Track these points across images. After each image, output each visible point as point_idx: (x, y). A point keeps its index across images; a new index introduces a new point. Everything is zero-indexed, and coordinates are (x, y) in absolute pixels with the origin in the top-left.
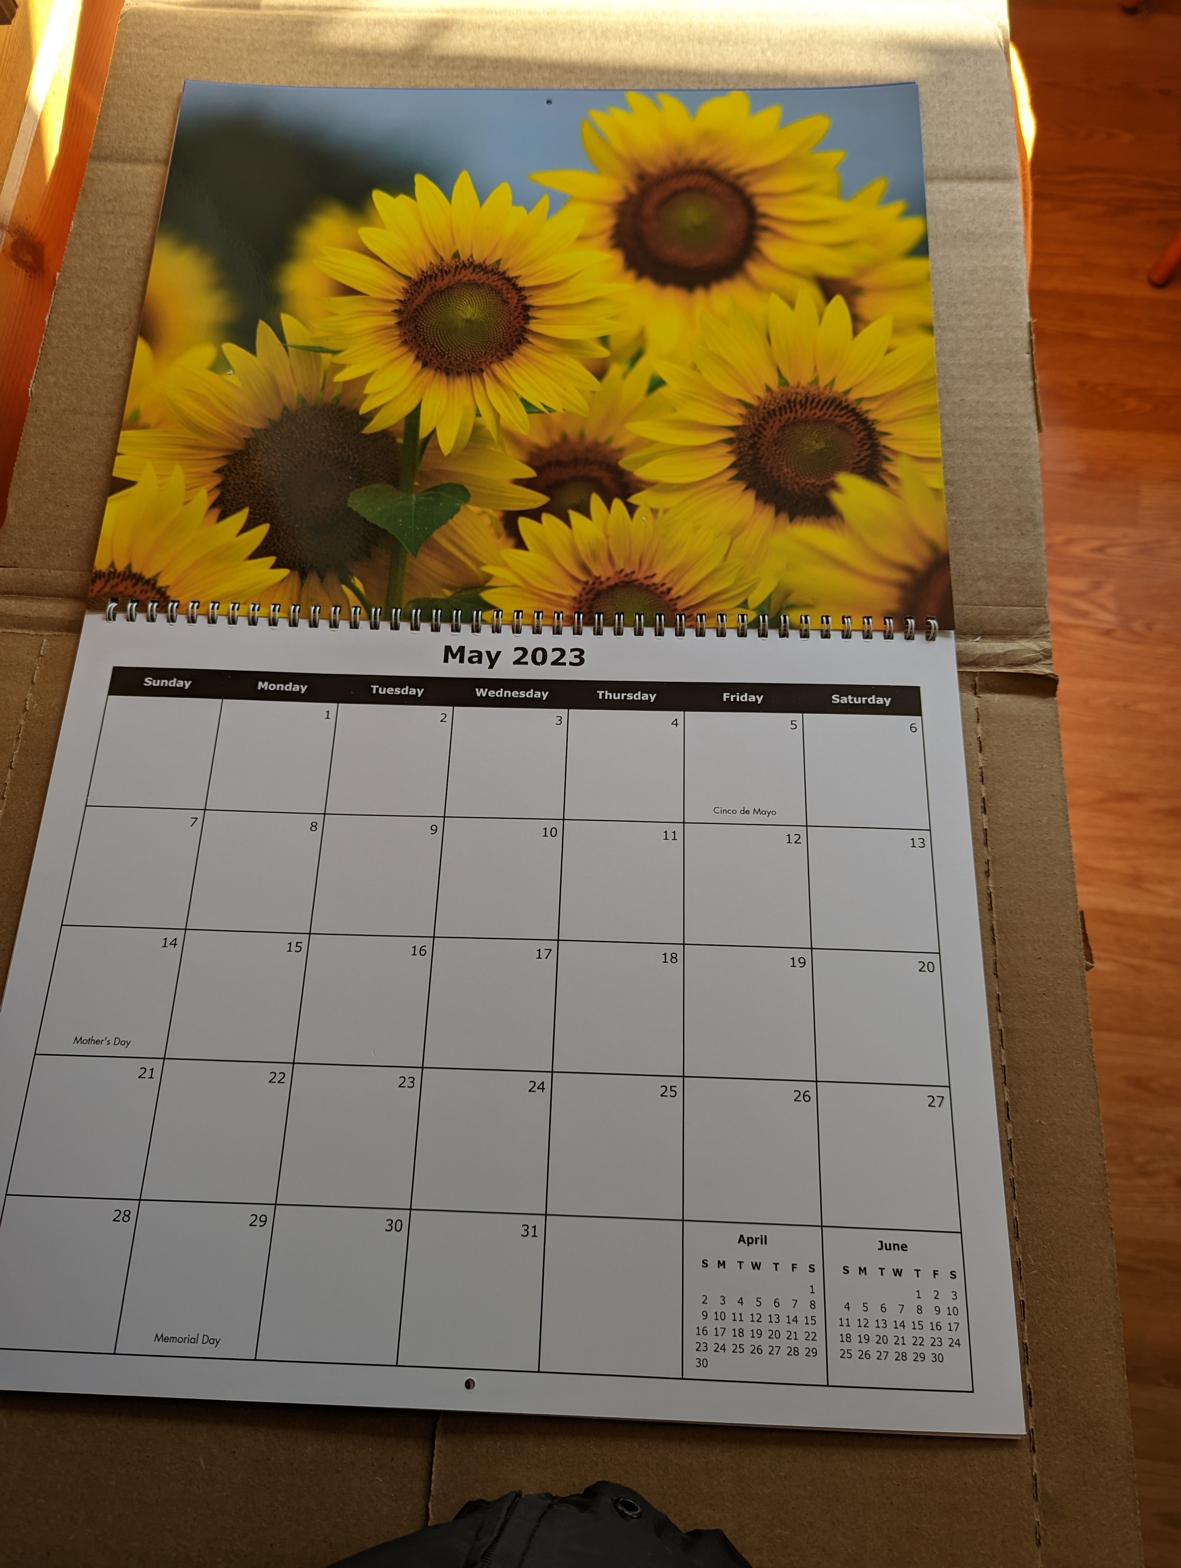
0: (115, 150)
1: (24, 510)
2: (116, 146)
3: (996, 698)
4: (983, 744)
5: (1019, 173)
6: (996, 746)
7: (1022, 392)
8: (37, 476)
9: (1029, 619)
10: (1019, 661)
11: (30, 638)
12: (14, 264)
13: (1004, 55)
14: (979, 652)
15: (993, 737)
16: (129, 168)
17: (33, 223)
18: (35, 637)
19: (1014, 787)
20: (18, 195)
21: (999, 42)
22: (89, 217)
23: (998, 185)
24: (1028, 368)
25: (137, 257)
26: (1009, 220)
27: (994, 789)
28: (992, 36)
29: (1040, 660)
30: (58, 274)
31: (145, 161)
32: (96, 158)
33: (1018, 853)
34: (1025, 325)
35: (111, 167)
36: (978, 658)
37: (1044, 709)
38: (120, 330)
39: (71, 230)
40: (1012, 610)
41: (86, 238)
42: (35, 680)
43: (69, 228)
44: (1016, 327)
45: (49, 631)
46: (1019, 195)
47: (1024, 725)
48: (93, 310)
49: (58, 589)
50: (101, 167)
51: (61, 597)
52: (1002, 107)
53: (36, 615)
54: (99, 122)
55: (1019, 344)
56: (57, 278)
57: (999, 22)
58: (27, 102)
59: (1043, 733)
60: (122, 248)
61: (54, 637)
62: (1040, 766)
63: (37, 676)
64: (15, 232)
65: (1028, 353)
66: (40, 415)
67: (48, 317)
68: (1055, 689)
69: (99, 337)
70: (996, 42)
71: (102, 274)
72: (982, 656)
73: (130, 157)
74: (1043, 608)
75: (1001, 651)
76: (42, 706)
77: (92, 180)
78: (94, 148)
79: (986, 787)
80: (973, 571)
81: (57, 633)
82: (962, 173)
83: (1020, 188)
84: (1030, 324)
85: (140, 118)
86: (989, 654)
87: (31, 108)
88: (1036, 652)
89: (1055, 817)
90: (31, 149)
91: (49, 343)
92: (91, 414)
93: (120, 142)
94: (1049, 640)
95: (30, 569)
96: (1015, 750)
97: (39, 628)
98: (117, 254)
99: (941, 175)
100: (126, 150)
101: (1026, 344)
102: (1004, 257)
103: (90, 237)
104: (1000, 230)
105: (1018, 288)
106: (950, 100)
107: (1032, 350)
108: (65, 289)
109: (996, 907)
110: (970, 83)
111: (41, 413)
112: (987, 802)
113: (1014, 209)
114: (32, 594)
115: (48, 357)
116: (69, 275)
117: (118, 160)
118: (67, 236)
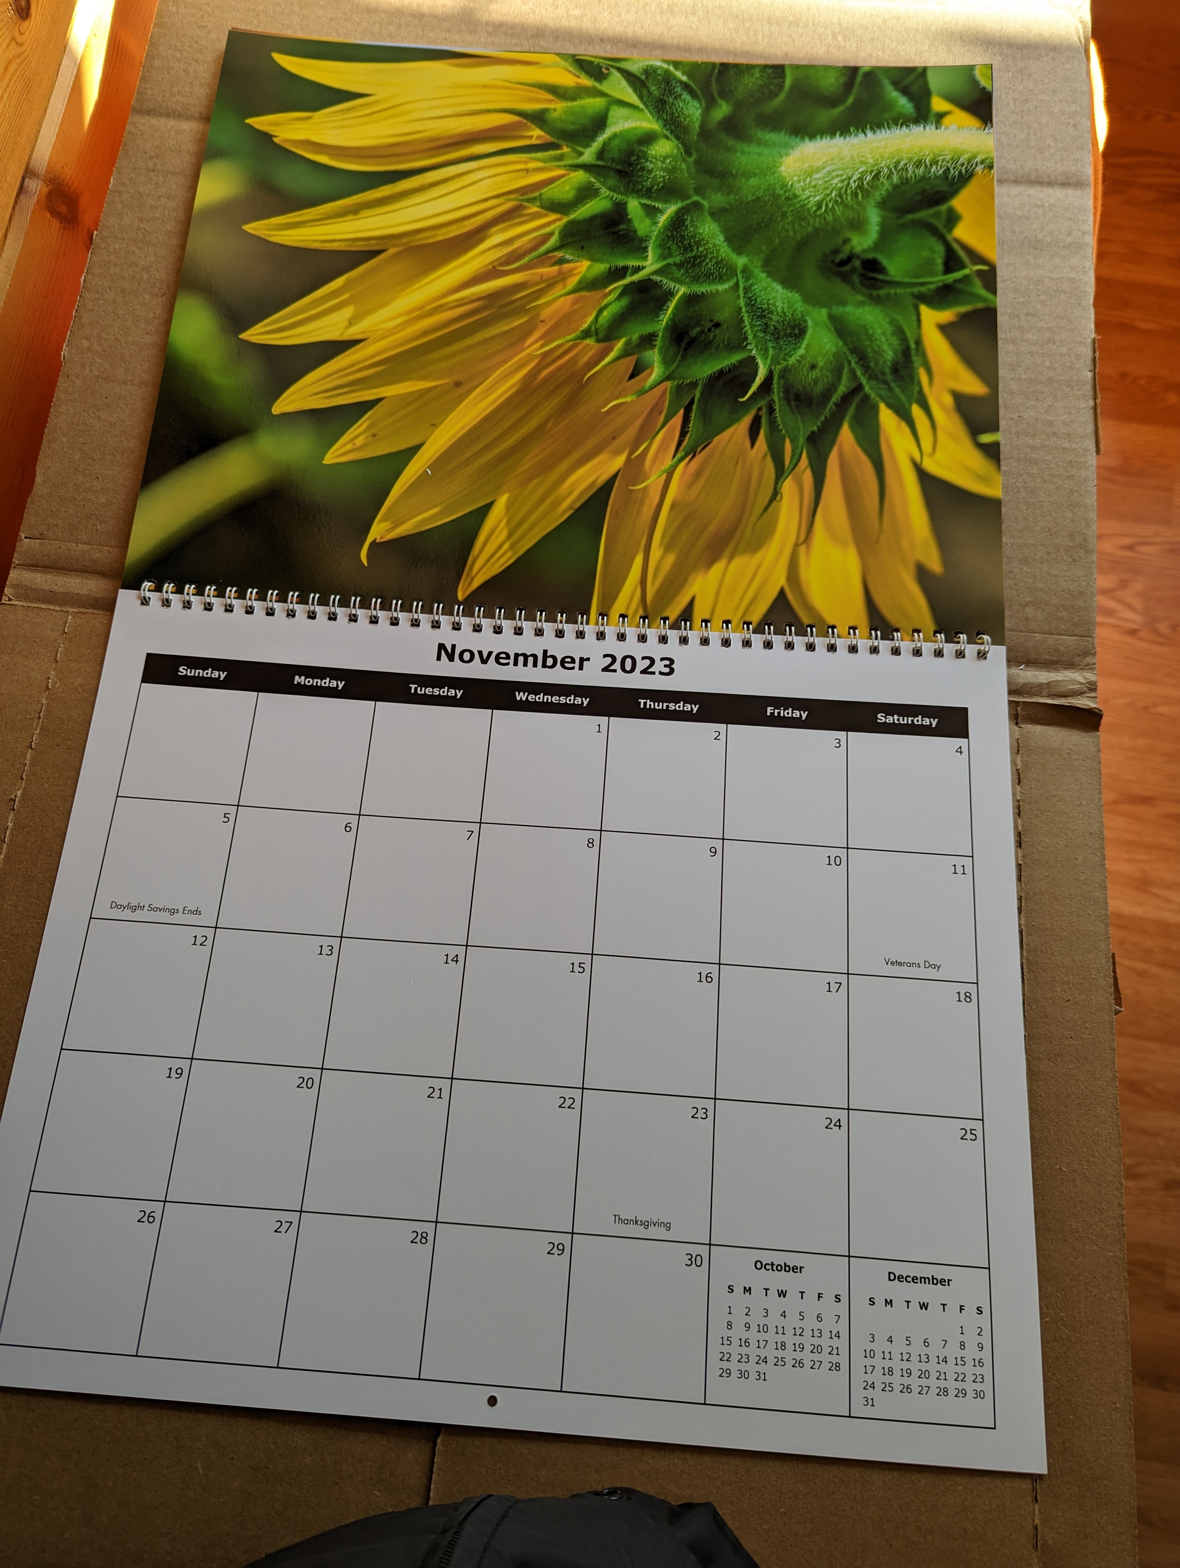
0: (158, 104)
1: (53, 480)
2: (160, 99)
3: (1038, 729)
4: (1021, 776)
5: (1092, 178)
6: (1034, 779)
7: (1082, 412)
8: (68, 445)
9: (1075, 649)
10: (1063, 692)
11: (55, 613)
12: (48, 215)
13: (1083, 53)
14: (1022, 681)
15: (1033, 769)
16: (173, 124)
17: (69, 172)
18: (60, 613)
19: (1052, 823)
20: (55, 142)
21: (1079, 38)
22: (129, 174)
23: (1070, 192)
24: (1089, 387)
25: (178, 218)
26: (1079, 230)
27: (1031, 823)
28: (1072, 31)
29: (1085, 692)
30: (95, 233)
31: (189, 118)
32: (139, 111)
33: (1052, 891)
34: (1089, 341)
35: (154, 121)
36: (1021, 687)
37: (1085, 743)
38: (157, 295)
39: (110, 187)
40: (1059, 640)
41: (125, 196)
42: (58, 658)
43: (109, 184)
44: (1080, 343)
45: (74, 607)
46: (1091, 203)
47: (1064, 759)
48: (131, 274)
49: (85, 564)
50: (143, 121)
51: (87, 572)
52: (1078, 109)
53: (61, 590)
54: (143, 72)
55: (1082, 361)
56: (94, 237)
57: (1080, 17)
58: (67, 44)
59: (1084, 768)
60: (162, 209)
61: (79, 615)
62: (1078, 803)
63: (61, 654)
64: (50, 182)
65: (1090, 371)
66: (72, 381)
67: (83, 278)
68: (1099, 724)
69: (136, 302)
70: (1076, 38)
71: (141, 235)
72: (1025, 685)
73: (174, 112)
74: (1090, 639)
75: (1045, 681)
76: (65, 685)
77: (134, 134)
78: (137, 100)
79: (1023, 821)
80: (1021, 596)
81: (82, 610)
82: (1033, 176)
83: (1091, 196)
84: (1094, 341)
85: (185, 71)
86: (1033, 684)
87: (71, 51)
88: (1081, 683)
89: (1092, 856)
90: (70, 95)
91: (83, 306)
92: (125, 382)
93: (164, 96)
94: (1095, 672)
95: (57, 542)
96: (1054, 784)
97: (64, 604)
98: (157, 215)
99: (1011, 177)
100: (169, 104)
101: (1089, 362)
102: (1071, 268)
103: (130, 195)
104: (1069, 240)
105: (1084, 302)
106: (1024, 98)
107: (1095, 368)
108: (102, 248)
109: (1028, 945)
110: (1046, 81)
111: (74, 378)
112: (1023, 837)
113: (1085, 218)
114: (58, 569)
115: (83, 320)
116: (107, 235)
117: (161, 115)
118: (106, 193)
